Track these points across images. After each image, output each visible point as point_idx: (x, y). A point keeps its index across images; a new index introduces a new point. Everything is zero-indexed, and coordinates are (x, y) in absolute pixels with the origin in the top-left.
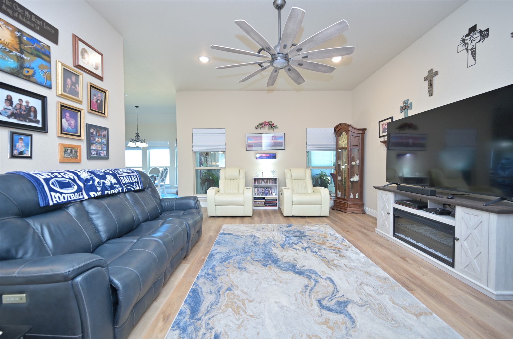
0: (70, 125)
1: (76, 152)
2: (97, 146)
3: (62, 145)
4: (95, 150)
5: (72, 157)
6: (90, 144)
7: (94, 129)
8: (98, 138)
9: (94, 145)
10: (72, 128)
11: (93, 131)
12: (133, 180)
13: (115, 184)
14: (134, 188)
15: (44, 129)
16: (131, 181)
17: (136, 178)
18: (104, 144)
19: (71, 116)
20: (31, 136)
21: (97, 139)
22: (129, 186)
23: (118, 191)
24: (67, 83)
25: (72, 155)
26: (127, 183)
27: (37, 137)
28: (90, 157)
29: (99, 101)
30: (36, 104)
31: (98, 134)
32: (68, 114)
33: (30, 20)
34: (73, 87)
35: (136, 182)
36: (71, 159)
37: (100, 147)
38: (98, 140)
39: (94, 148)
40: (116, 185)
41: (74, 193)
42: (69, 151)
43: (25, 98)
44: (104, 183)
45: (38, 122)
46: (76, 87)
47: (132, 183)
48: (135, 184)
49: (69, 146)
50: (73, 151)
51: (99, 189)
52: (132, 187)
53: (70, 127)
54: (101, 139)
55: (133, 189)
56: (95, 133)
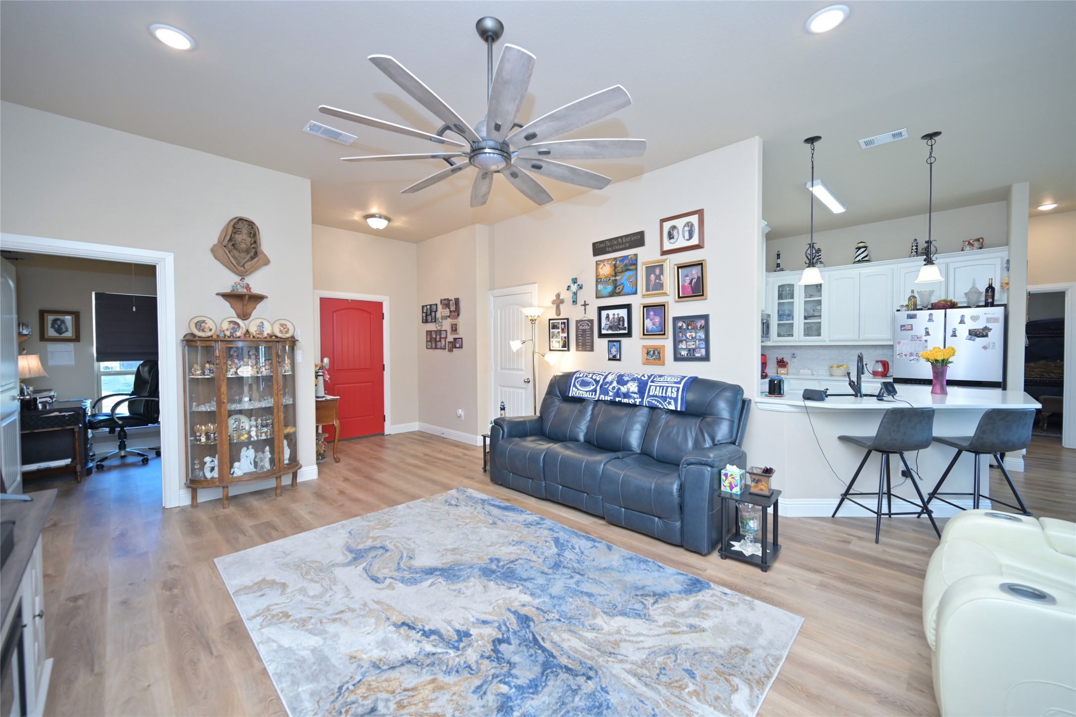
0: (654, 324)
1: (659, 353)
2: (688, 343)
3: (644, 346)
4: (685, 349)
5: (654, 359)
6: (676, 342)
7: (684, 322)
8: (691, 332)
9: (684, 342)
10: (657, 327)
11: (682, 325)
12: (668, 394)
13: (632, 393)
14: (662, 405)
15: (629, 334)
16: (664, 395)
17: (675, 393)
18: (700, 340)
19: (655, 315)
20: (619, 341)
21: (688, 334)
22: (656, 400)
23: (633, 401)
24: (650, 280)
25: (654, 357)
26: (656, 396)
27: (624, 340)
28: (677, 358)
29: (694, 281)
30: (623, 313)
31: (690, 327)
32: (652, 313)
33: (623, 243)
34: (657, 281)
35: (671, 398)
36: (653, 361)
37: (693, 345)
38: (690, 336)
39: (684, 347)
40: (633, 395)
41: (587, 392)
42: (652, 353)
43: (616, 311)
44: (619, 389)
45: (624, 329)
46: (660, 280)
47: (664, 398)
48: (668, 399)
49: (651, 347)
50: (656, 352)
51: (611, 394)
52: (660, 403)
53: (654, 327)
54: (696, 333)
55: (660, 406)
56: (685, 327)
